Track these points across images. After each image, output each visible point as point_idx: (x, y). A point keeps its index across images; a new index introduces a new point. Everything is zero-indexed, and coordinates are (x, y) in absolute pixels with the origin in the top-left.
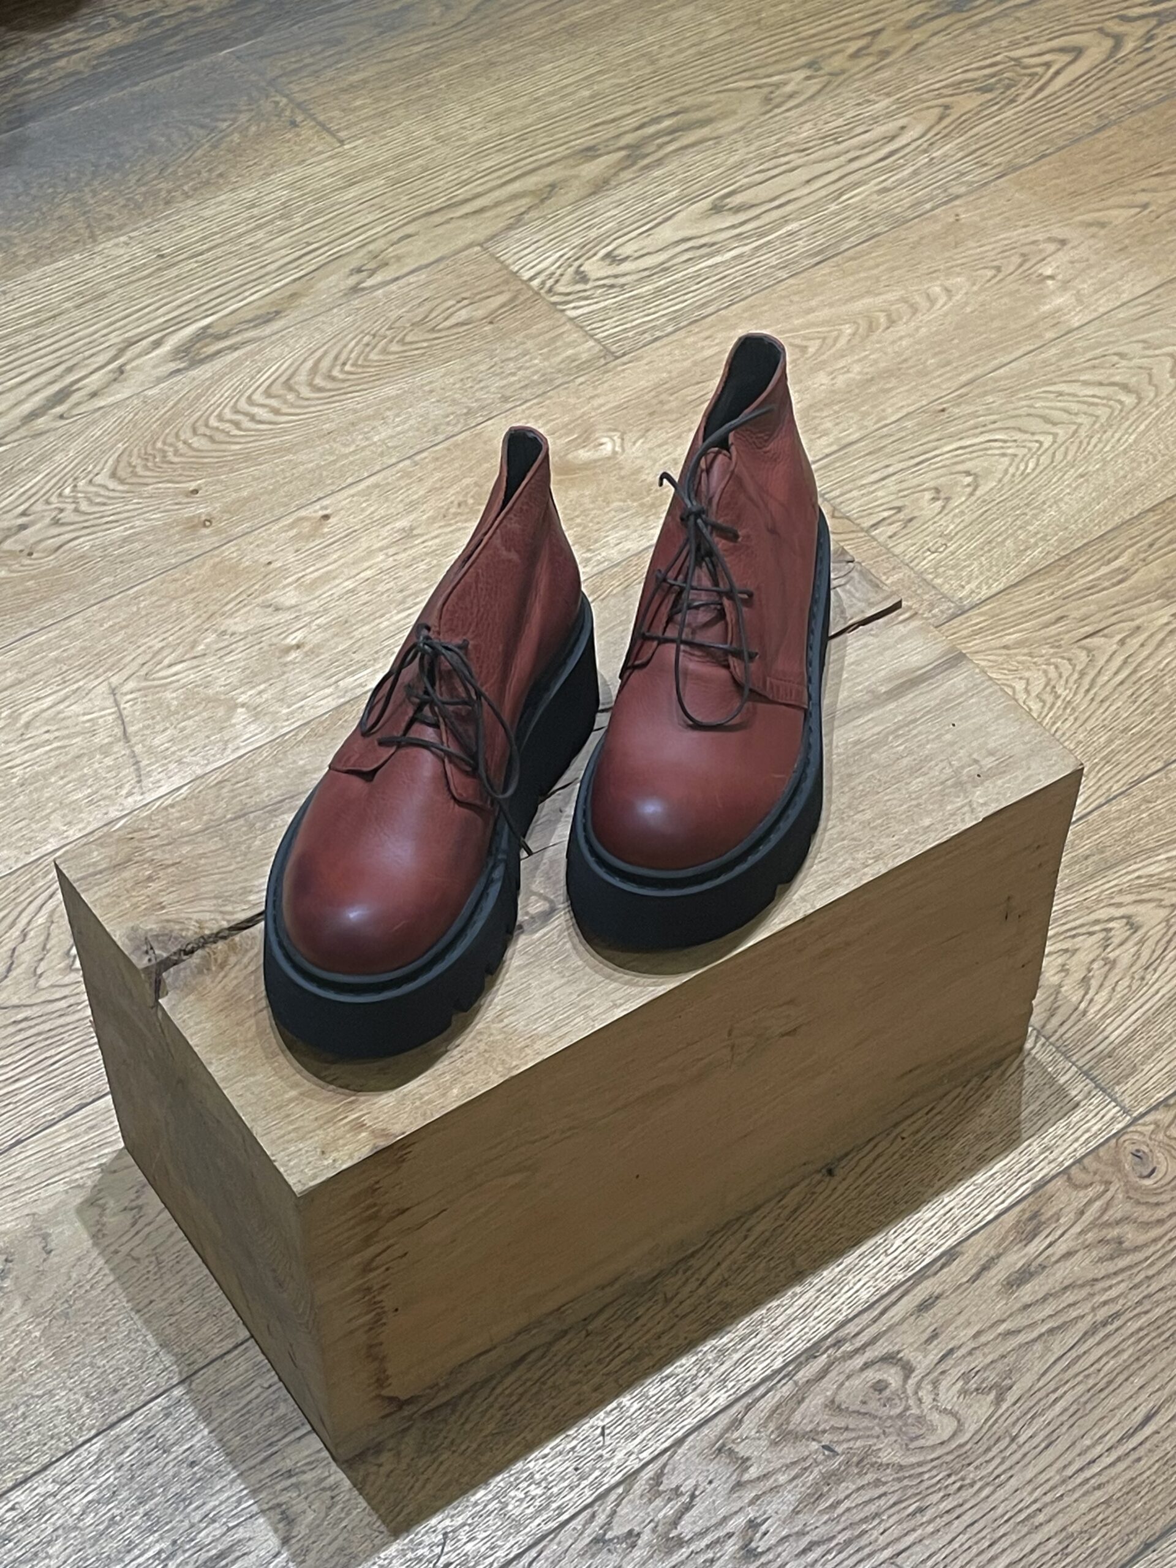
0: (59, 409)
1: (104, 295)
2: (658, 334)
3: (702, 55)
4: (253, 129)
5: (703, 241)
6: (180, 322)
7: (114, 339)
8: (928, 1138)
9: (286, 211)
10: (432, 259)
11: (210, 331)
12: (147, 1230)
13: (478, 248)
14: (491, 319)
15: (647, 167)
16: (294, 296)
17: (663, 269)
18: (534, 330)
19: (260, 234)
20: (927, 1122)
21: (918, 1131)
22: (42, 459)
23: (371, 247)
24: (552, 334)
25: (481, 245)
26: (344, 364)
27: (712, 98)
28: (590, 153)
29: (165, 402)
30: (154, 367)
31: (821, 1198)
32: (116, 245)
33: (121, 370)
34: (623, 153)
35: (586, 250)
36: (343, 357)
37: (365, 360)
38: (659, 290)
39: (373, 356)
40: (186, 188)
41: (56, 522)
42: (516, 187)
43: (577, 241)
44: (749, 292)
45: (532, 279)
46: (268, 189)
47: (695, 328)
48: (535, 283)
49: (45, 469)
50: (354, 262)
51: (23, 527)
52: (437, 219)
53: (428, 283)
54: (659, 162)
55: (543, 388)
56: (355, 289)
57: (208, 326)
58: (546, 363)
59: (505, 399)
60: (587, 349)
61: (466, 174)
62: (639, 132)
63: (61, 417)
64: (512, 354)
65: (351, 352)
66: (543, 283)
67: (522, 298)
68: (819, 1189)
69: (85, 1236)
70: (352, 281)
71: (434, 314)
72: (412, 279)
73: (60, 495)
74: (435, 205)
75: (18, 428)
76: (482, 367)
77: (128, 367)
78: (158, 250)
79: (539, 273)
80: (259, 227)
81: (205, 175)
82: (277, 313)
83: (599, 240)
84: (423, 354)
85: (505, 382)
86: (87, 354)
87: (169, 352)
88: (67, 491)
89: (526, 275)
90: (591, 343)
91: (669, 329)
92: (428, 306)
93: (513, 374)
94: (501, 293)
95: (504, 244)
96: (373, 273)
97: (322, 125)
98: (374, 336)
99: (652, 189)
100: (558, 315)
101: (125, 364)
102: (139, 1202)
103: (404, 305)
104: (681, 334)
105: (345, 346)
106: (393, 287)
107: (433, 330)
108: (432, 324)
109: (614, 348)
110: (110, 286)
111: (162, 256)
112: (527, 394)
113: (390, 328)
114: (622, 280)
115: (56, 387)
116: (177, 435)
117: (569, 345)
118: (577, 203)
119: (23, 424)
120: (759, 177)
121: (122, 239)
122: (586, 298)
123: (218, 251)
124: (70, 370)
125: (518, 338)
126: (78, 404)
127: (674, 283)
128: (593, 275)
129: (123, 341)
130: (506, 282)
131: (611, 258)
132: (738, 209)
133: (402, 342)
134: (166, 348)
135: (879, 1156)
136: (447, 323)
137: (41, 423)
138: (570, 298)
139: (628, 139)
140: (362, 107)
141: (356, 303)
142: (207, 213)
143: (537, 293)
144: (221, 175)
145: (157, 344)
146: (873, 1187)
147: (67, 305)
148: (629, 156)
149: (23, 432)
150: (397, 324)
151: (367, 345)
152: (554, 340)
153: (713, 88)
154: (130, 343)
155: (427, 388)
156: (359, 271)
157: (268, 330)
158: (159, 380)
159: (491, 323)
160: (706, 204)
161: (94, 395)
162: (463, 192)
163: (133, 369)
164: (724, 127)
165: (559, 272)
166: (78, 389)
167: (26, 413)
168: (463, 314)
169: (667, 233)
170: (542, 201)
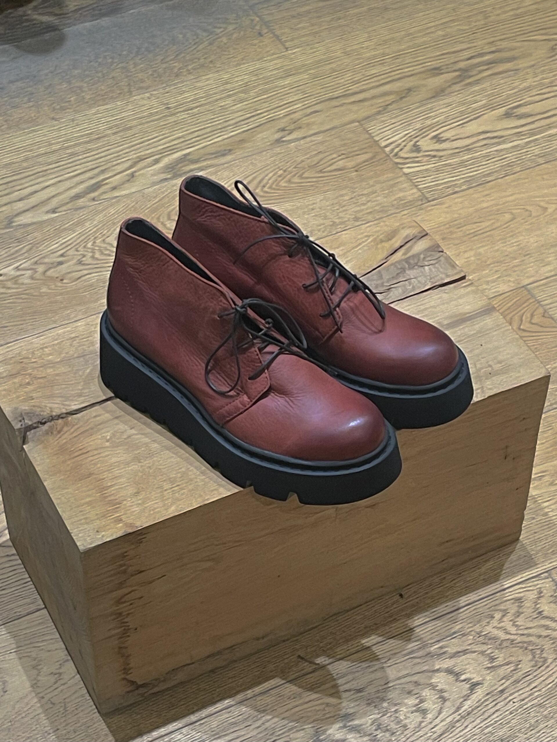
0: (93, 195)
1: (130, 128)
2: (457, 189)
3: (517, 16)
4: (235, 35)
5: (495, 134)
6: (173, 150)
7: (133, 156)
8: (529, 704)
9: (246, 88)
10: (328, 127)
11: (189, 157)
12: (62, 687)
13: (357, 124)
14: (357, 168)
15: (470, 84)
16: (242, 141)
17: (468, 149)
18: (381, 178)
19: (229, 101)
20: (530, 695)
21: (523, 700)
22: (80, 223)
23: (292, 116)
24: (392, 182)
25: (358, 122)
26: (264, 186)
27: (518, 44)
28: (436, 71)
29: (155, 197)
30: (152, 175)
31: (458, 730)
32: (143, 98)
33: (132, 175)
34: (457, 73)
35: (422, 132)
36: (265, 181)
37: (276, 186)
38: (463, 162)
39: (283, 184)
40: (190, 67)
41: (80, 263)
42: (387, 88)
43: (418, 126)
44: (518, 169)
45: (386, 146)
46: (237, 74)
47: (480, 189)
48: (387, 149)
49: (79, 230)
50: (281, 124)
51: (60, 263)
52: (335, 103)
53: (322, 143)
54: (477, 82)
55: (381, 215)
56: (278, 141)
57: (188, 154)
58: (385, 200)
59: (356, 219)
60: (412, 194)
61: (357, 77)
62: (469, 61)
63: (94, 199)
64: (365, 192)
65: (269, 179)
66: (393, 150)
67: (378, 157)
68: (458, 725)
69: (28, 684)
70: (277, 136)
71: (322, 163)
72: (313, 138)
73: (85, 247)
74: (336, 94)
75: (68, 203)
76: (346, 198)
77: (137, 174)
78: (167, 104)
79: (391, 143)
80: (229, 96)
81: (202, 60)
82: (230, 150)
83: (431, 127)
84: (312, 186)
85: (358, 208)
86: (115, 163)
87: (163, 168)
88: (89, 245)
89: (383, 144)
90: (415, 190)
91: (464, 187)
92: (321, 156)
93: (364, 204)
94: (366, 153)
95: (372, 123)
96: (291, 132)
97: (277, 37)
98: (285, 171)
99: (469, 98)
100: (398, 171)
101: (135, 172)
102: (61, 671)
103: (306, 154)
104: (471, 191)
105: (267, 175)
106: (302, 142)
107: (321, 171)
108: (321, 168)
109: (428, 195)
110: (135, 123)
111: (168, 108)
112: (370, 217)
113: (295, 168)
114: (441, 154)
115: (93, 181)
116: (158, 218)
117: (401, 190)
118: (422, 102)
119: (71, 202)
120: (538, 98)
121: (147, 95)
122: (418, 162)
123: (201, 109)
124: (103, 172)
125: (371, 182)
126: (105, 193)
127: (472, 159)
128: (424, 148)
129: (138, 157)
130: (370, 147)
131: (437, 139)
132: (520, 117)
133: (301, 177)
134: (161, 165)
135: (497, 711)
136: (329, 169)
137: (81, 202)
138: (408, 161)
139: (462, 65)
140: (303, 28)
141: (278, 150)
142: (198, 84)
143: (388, 156)
144: (211, 62)
145: (157, 161)
146: (490, 729)
147: (109, 132)
148: (460, 76)
149: (69, 206)
150: (299, 166)
151: (280, 176)
152: (392, 186)
153: (519, 38)
154: (141, 159)
155: (311, 207)
156: (283, 130)
157: (223, 160)
158: (154, 184)
159: (356, 171)
160: (502, 110)
161: (114, 188)
162: (355, 88)
163: (139, 175)
164: (522, 64)
165: (404, 144)
166: (107, 184)
167: (73, 195)
168: (341, 164)
169: (473, 127)
170: (401, 98)
